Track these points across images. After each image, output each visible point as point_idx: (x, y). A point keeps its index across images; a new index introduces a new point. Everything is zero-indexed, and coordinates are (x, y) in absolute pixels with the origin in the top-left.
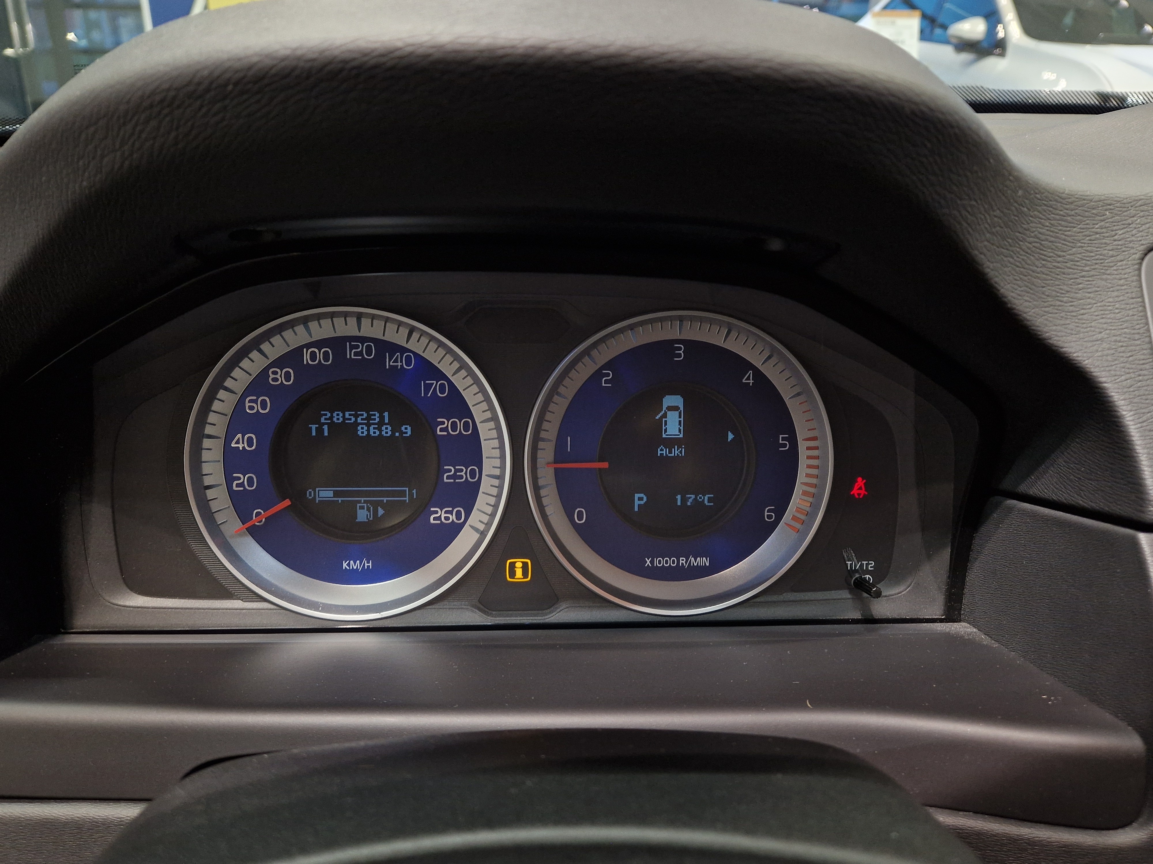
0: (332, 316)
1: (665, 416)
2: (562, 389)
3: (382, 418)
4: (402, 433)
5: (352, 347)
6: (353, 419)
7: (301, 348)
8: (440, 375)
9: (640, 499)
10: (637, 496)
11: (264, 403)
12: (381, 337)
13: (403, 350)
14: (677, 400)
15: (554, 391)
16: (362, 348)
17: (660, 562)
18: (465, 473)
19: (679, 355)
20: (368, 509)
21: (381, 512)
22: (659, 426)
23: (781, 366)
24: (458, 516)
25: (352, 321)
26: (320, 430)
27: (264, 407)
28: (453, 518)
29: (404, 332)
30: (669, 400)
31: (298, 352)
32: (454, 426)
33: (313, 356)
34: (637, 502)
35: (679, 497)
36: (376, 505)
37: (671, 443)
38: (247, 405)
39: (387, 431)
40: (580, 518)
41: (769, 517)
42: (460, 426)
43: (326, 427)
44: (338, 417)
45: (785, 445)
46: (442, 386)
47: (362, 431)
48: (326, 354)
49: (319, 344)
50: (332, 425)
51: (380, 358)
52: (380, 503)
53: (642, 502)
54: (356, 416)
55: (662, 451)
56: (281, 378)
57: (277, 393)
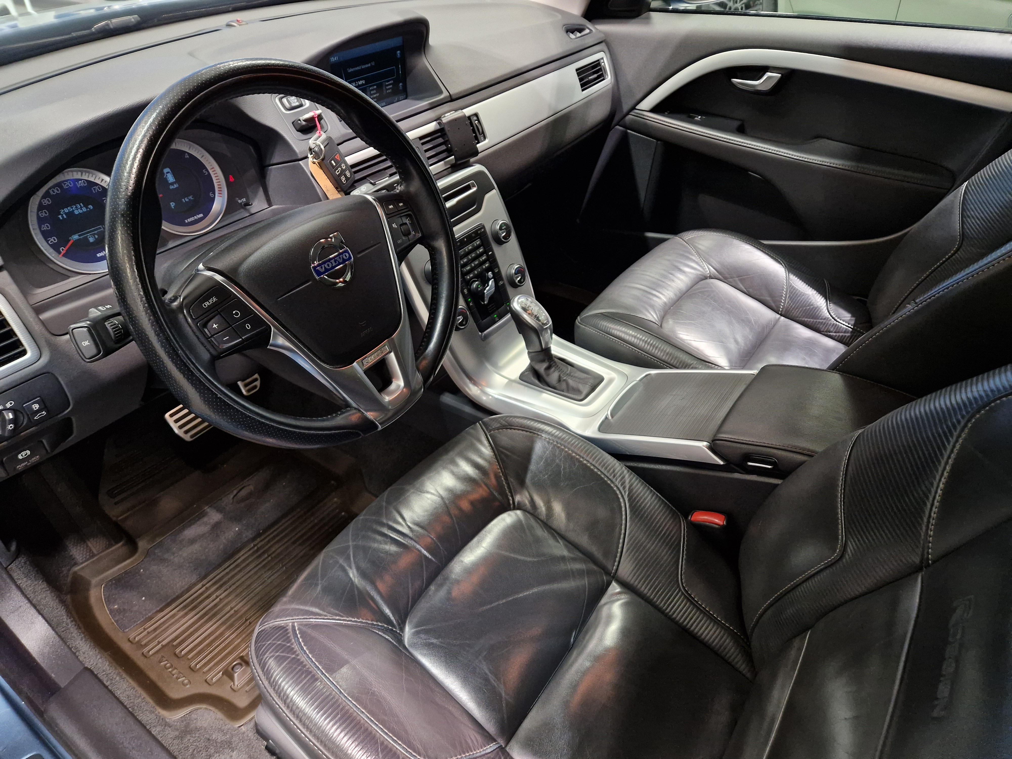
1: (167, 176)
3: (81, 206)
4: (89, 208)
5: (65, 184)
7: (49, 190)
8: (97, 184)
10: (171, 204)
11: (45, 212)
12: (73, 178)
13: (81, 180)
14: (169, 170)
16: (67, 183)
17: (189, 220)
20: (92, 237)
22: (166, 180)
23: (194, 149)
26: (63, 217)
27: (46, 214)
30: (166, 171)
33: (54, 192)
35: (183, 200)
36: (94, 235)
37: (172, 184)
38: (40, 214)
39: (84, 209)
41: (211, 196)
43: (64, 215)
44: (66, 210)
45: (206, 173)
46: (99, 187)
47: (76, 212)
48: (57, 189)
49: (53, 187)
50: (66, 214)
51: (75, 185)
52: (95, 234)
53: (174, 205)
54: (72, 208)
55: (171, 187)
56: (46, 202)
57: (47, 207)
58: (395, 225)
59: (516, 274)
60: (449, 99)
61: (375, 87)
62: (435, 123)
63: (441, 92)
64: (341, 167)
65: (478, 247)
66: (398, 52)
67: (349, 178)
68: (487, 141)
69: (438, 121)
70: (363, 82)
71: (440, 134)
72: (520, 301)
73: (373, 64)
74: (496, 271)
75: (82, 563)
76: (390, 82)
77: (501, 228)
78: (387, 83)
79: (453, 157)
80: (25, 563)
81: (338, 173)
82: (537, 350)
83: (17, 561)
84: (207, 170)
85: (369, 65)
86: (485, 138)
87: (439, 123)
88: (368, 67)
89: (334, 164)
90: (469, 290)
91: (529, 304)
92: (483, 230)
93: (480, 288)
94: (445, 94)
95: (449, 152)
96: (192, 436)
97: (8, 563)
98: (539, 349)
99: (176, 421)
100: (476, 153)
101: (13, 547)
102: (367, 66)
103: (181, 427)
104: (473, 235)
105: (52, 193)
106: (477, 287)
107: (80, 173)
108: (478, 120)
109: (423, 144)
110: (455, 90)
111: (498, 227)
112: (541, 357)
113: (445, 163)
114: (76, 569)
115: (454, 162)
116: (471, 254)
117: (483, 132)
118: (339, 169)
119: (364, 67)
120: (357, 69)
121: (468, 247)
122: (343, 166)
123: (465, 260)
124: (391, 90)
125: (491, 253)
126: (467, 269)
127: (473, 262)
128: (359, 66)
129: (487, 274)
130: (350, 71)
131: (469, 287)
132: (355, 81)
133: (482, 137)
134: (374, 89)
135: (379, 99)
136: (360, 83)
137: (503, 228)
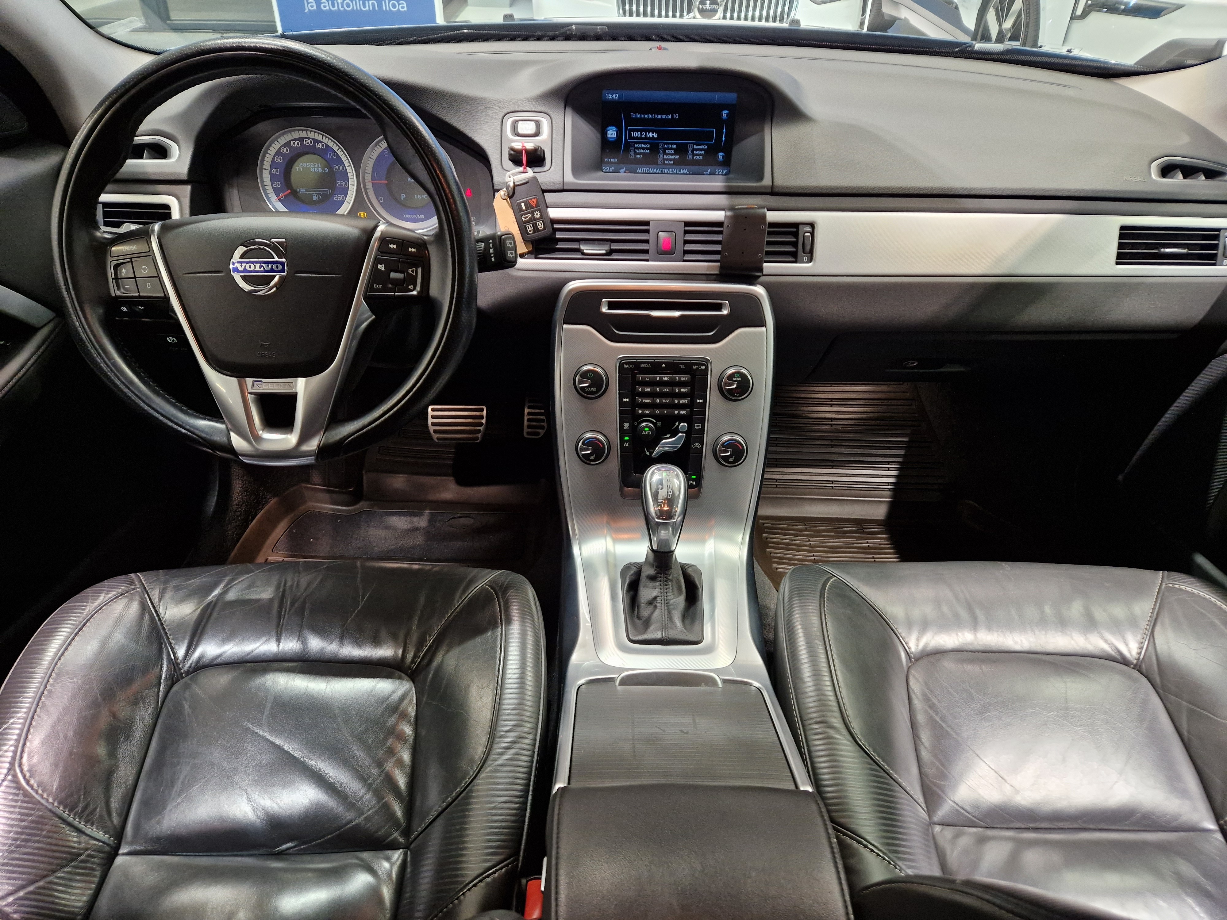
0: (298, 130)
2: (370, 156)
3: (318, 166)
4: (325, 171)
5: (306, 141)
6: (309, 166)
8: (333, 151)
11: (280, 159)
12: (314, 138)
13: (321, 142)
15: (368, 158)
16: (309, 141)
17: (408, 216)
18: (344, 184)
21: (320, 197)
25: (305, 132)
26: (299, 169)
27: (281, 160)
28: (341, 199)
31: (289, 142)
32: (339, 168)
33: (294, 143)
34: (402, 197)
36: (318, 194)
38: (276, 159)
39: (321, 170)
40: (381, 200)
42: (341, 168)
44: (305, 165)
46: (334, 154)
47: (312, 170)
48: (298, 143)
49: (296, 140)
50: (304, 168)
51: (315, 144)
56: (285, 150)
57: (283, 155)
58: (381, 267)
59: (724, 446)
60: (773, 191)
61: (674, 146)
62: (722, 212)
63: (761, 178)
64: (533, 214)
65: (682, 384)
66: (726, 111)
67: (539, 231)
68: (812, 265)
70: (655, 135)
73: (676, 116)
74: (698, 427)
76: (702, 147)
77: (731, 377)
78: (695, 147)
81: (524, 219)
85: (670, 117)
86: (811, 260)
88: (667, 119)
89: (524, 208)
90: (634, 429)
92: (703, 367)
93: (647, 432)
94: (767, 181)
96: (438, 439)
99: (433, 417)
102: (664, 117)
103: (434, 424)
104: (681, 366)
105: (292, 145)
106: (643, 428)
107: (321, 136)
108: (813, 234)
109: (686, 232)
110: (783, 180)
111: (728, 374)
113: (710, 266)
116: (662, 388)
117: (811, 252)
118: (530, 216)
119: (659, 117)
120: (647, 116)
121: (663, 377)
122: (537, 215)
123: (647, 389)
124: (701, 158)
125: (701, 401)
126: (644, 401)
127: (660, 399)
128: (651, 114)
129: (677, 423)
130: (635, 116)
131: (635, 424)
132: (641, 131)
133: (806, 258)
134: (671, 149)
135: (676, 163)
136: (649, 135)
137: (735, 379)
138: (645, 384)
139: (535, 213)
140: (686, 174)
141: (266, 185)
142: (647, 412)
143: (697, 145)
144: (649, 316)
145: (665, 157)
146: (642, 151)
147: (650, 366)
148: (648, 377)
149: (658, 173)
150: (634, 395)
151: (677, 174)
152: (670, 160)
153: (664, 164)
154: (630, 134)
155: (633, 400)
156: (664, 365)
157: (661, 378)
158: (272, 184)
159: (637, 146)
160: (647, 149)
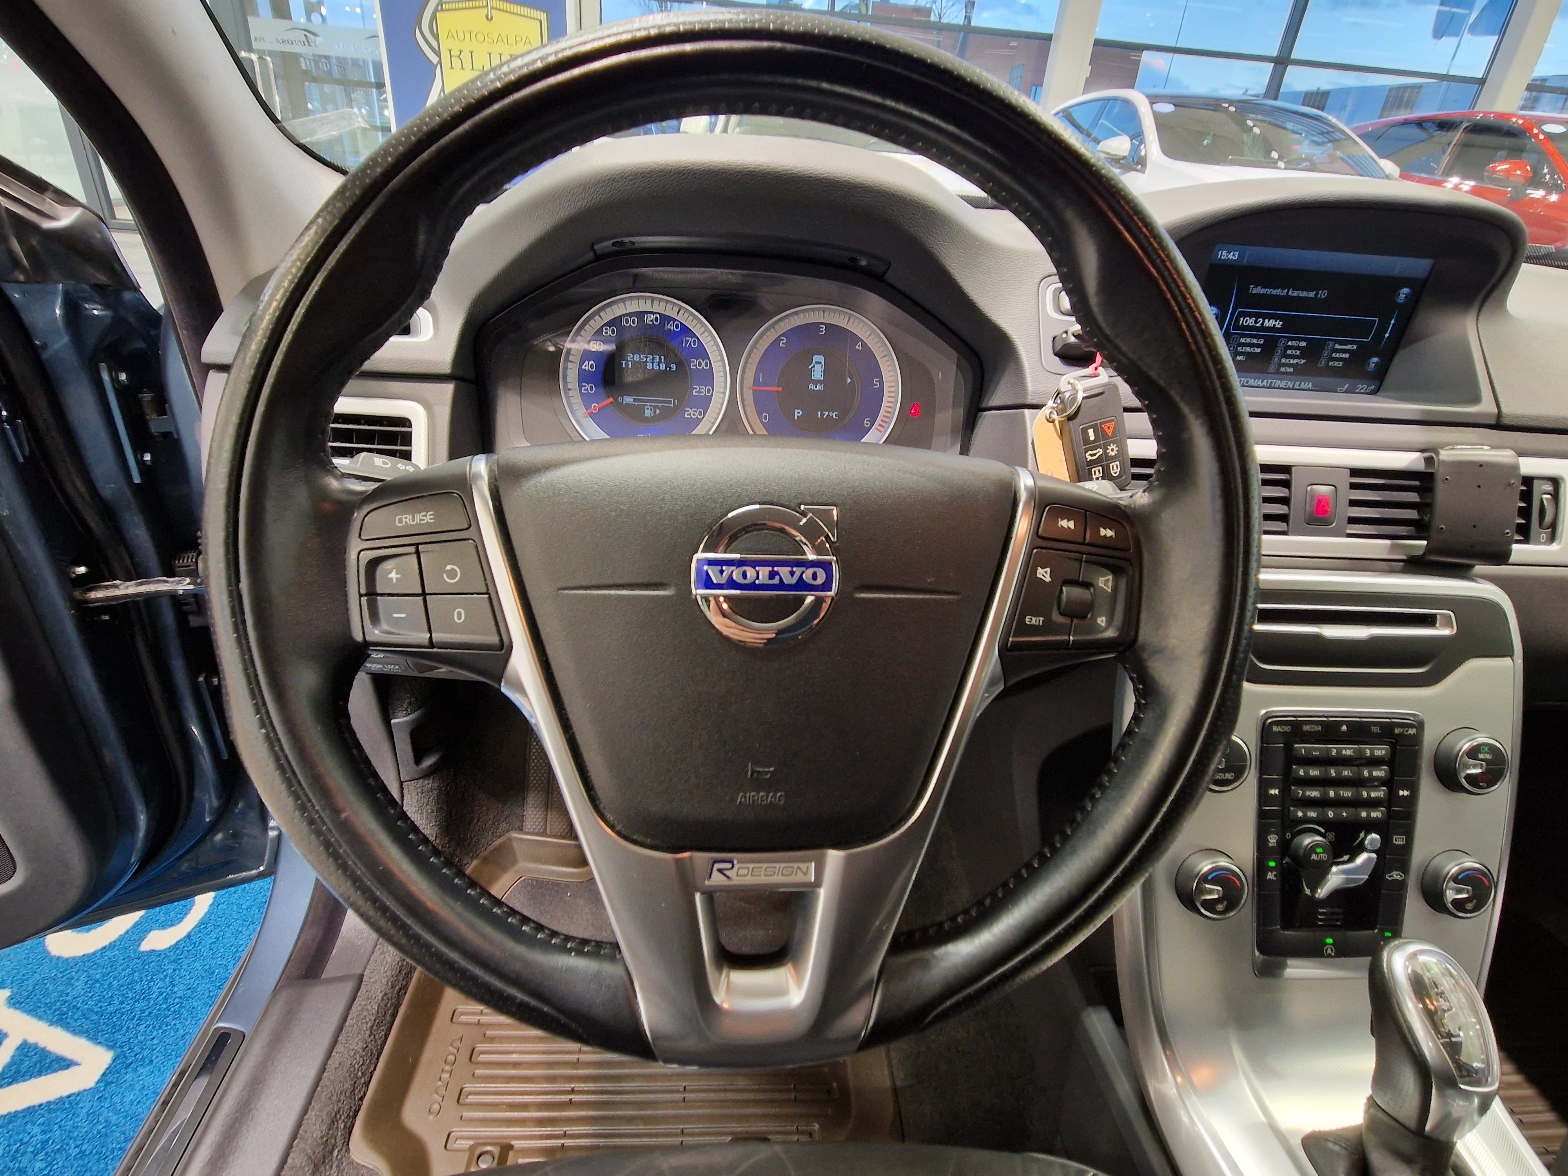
0: (638, 298)
1: (814, 366)
2: (758, 346)
3: (660, 359)
4: (670, 368)
5: (648, 317)
6: (645, 359)
7: (621, 316)
8: (693, 335)
9: (798, 413)
10: (796, 411)
11: (600, 345)
12: (663, 313)
13: (675, 320)
14: (821, 359)
15: (754, 346)
16: (653, 317)
18: (704, 390)
19: (822, 331)
20: (651, 410)
21: (658, 411)
22: (809, 372)
23: (876, 340)
24: (700, 414)
25: (649, 302)
26: (627, 365)
27: (600, 348)
28: (697, 414)
29: (676, 309)
30: (816, 358)
31: (619, 318)
32: (700, 364)
33: (627, 321)
34: (796, 414)
35: (819, 413)
36: (655, 407)
37: (816, 383)
39: (663, 367)
40: (765, 419)
41: (867, 424)
42: (703, 364)
43: (630, 363)
44: (637, 358)
45: (876, 385)
46: (694, 341)
47: (649, 366)
48: (634, 320)
49: (630, 315)
50: (634, 363)
51: (662, 324)
52: (657, 406)
53: (799, 415)
54: (647, 358)
55: (811, 386)
56: (609, 332)
57: (607, 341)
58: (1044, 574)
59: (1456, 879)
60: (1493, 422)
61: (1304, 344)
62: (1417, 455)
63: (1476, 399)
64: (1105, 449)
65: (1375, 762)
66: (1406, 290)
68: (1554, 547)
69: (1426, 455)
70: (1278, 324)
71: (1417, 483)
72: (1422, 958)
73: (1323, 294)
74: (1398, 841)
75: (527, 833)
76: (1349, 347)
77: (1473, 753)
78: (1337, 346)
79: (1425, 542)
80: (432, 790)
81: (1089, 458)
82: (1401, 1118)
83: (421, 781)
84: (881, 382)
85: (1312, 294)
86: (1552, 538)
87: (1429, 461)
88: (1307, 298)
89: (1092, 438)
90: (1285, 846)
91: (1446, 984)
92: (1412, 731)
93: (1320, 855)
94: (1486, 407)
95: (1420, 529)
97: (407, 778)
98: (1412, 1123)
100: (1501, 557)
101: (428, 762)
102: (1304, 294)
104: (1375, 729)
105: (624, 323)
106: (1312, 849)
108: (1556, 495)
109: (1353, 486)
110: (1519, 407)
111: (1466, 747)
112: (1407, 1145)
113: (1393, 546)
114: (515, 835)
115: (1421, 553)
116: (1341, 768)
117: (1553, 526)
118: (1100, 451)
119: (1296, 293)
120: (1274, 292)
121: (1341, 749)
122: (1112, 450)
123: (1314, 772)
124: (1341, 364)
125: (1406, 793)
126: (1308, 793)
127: (1337, 789)
128: (1283, 289)
129: (1362, 835)
130: (1255, 291)
131: (1288, 835)
132: (1257, 316)
133: (1544, 536)
134: (1298, 348)
135: (1299, 372)
136: (1269, 323)
137: (1481, 756)
138: (1309, 761)
139: (1110, 448)
140: (1308, 390)
141: (569, 389)
142: (1312, 814)
143: (1342, 343)
144: (1318, 637)
145: (1283, 360)
146: (1248, 349)
147: (1320, 728)
148: (1317, 749)
149: (1263, 387)
150: (1289, 781)
151: (1293, 389)
152: (1290, 365)
153: (1278, 372)
154: (1237, 320)
155: (1285, 791)
156: (1344, 728)
157: (1339, 751)
158: (580, 387)
159: (1242, 340)
160: (1258, 346)
